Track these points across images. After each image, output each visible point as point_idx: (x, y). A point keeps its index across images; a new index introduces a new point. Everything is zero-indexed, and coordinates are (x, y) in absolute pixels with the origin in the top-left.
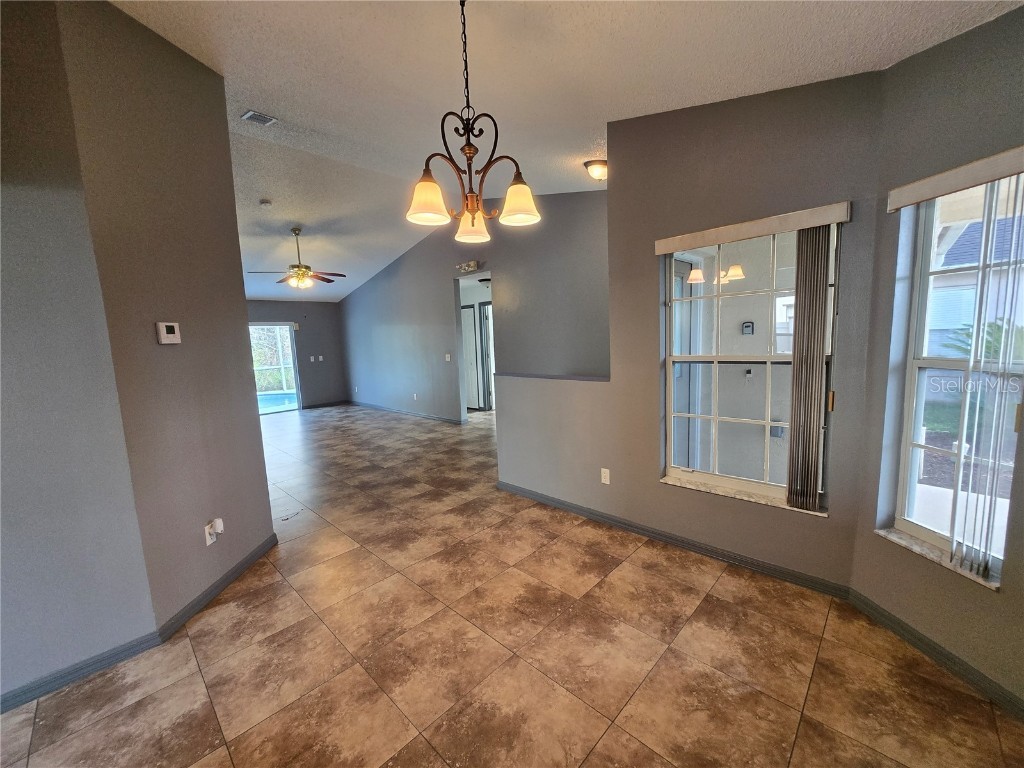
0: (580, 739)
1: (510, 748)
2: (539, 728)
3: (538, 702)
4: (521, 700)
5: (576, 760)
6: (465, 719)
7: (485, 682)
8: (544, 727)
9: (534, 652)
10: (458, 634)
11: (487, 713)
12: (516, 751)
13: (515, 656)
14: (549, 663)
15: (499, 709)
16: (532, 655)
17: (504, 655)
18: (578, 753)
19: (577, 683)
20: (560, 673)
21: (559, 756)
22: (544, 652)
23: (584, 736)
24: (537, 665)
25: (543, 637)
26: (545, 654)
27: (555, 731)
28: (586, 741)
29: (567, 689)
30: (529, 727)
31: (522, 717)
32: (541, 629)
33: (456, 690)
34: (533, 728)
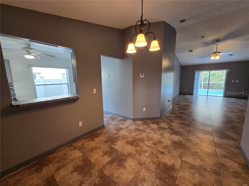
0: (119, 181)
1: (117, 166)
2: (122, 171)
3: (129, 171)
4: (129, 167)
5: (114, 180)
6: (123, 157)
7: (132, 159)
8: (122, 173)
9: (144, 169)
10: (146, 152)
11: (125, 161)
12: (117, 167)
13: (142, 165)
14: (141, 173)
15: (126, 163)
16: (143, 168)
17: (142, 162)
18: (116, 180)
19: (136, 181)
20: (139, 176)
21: (115, 176)
22: (145, 171)
23: (120, 182)
24: (140, 170)
25: (151, 171)
26: (144, 172)
27: (121, 175)
28: (119, 182)
29: (133, 178)
30: (122, 169)
31: (124, 167)
32: (154, 170)
33: (130, 155)
34: (122, 170)
